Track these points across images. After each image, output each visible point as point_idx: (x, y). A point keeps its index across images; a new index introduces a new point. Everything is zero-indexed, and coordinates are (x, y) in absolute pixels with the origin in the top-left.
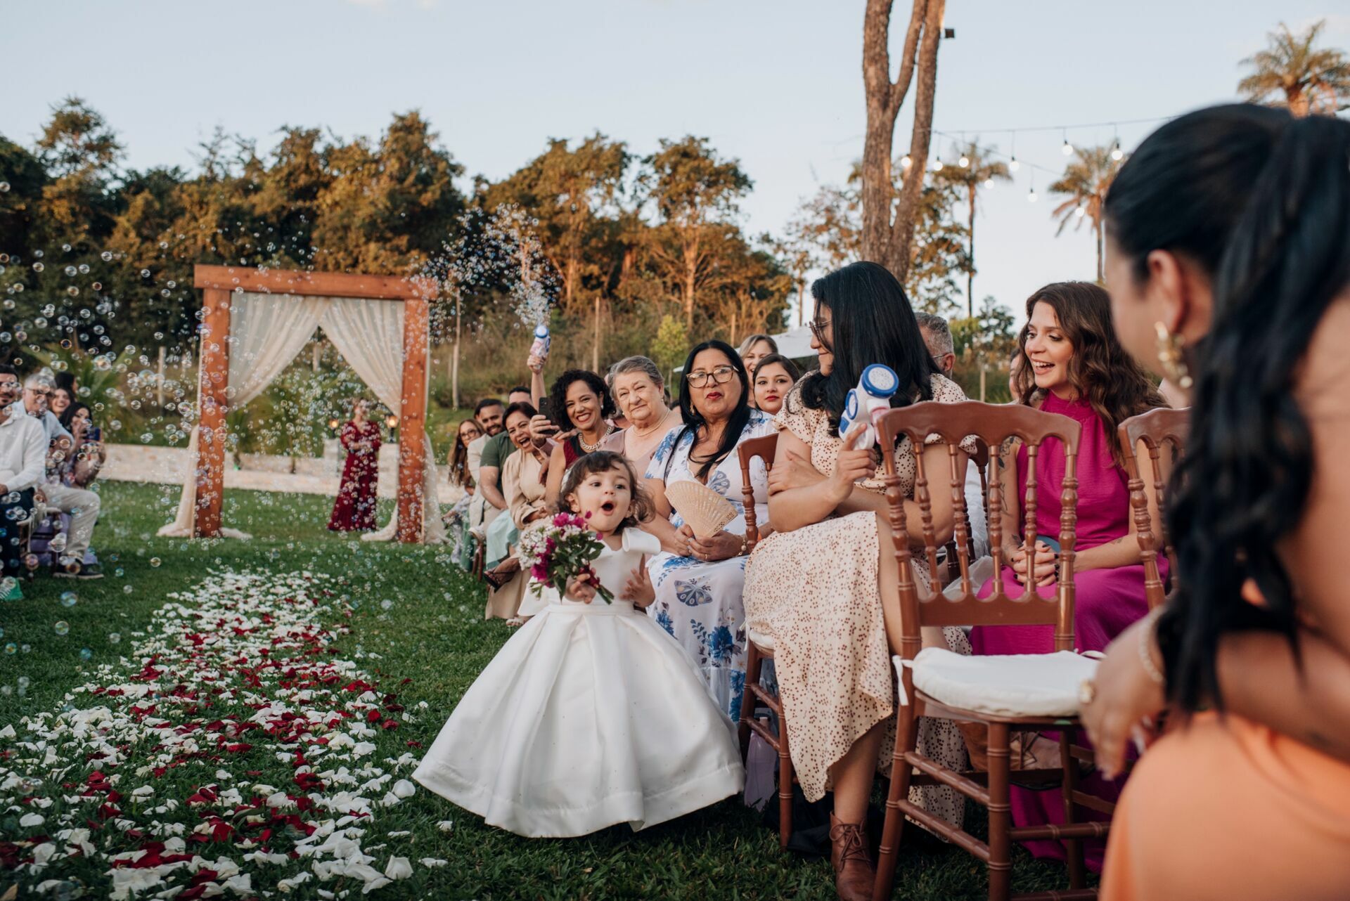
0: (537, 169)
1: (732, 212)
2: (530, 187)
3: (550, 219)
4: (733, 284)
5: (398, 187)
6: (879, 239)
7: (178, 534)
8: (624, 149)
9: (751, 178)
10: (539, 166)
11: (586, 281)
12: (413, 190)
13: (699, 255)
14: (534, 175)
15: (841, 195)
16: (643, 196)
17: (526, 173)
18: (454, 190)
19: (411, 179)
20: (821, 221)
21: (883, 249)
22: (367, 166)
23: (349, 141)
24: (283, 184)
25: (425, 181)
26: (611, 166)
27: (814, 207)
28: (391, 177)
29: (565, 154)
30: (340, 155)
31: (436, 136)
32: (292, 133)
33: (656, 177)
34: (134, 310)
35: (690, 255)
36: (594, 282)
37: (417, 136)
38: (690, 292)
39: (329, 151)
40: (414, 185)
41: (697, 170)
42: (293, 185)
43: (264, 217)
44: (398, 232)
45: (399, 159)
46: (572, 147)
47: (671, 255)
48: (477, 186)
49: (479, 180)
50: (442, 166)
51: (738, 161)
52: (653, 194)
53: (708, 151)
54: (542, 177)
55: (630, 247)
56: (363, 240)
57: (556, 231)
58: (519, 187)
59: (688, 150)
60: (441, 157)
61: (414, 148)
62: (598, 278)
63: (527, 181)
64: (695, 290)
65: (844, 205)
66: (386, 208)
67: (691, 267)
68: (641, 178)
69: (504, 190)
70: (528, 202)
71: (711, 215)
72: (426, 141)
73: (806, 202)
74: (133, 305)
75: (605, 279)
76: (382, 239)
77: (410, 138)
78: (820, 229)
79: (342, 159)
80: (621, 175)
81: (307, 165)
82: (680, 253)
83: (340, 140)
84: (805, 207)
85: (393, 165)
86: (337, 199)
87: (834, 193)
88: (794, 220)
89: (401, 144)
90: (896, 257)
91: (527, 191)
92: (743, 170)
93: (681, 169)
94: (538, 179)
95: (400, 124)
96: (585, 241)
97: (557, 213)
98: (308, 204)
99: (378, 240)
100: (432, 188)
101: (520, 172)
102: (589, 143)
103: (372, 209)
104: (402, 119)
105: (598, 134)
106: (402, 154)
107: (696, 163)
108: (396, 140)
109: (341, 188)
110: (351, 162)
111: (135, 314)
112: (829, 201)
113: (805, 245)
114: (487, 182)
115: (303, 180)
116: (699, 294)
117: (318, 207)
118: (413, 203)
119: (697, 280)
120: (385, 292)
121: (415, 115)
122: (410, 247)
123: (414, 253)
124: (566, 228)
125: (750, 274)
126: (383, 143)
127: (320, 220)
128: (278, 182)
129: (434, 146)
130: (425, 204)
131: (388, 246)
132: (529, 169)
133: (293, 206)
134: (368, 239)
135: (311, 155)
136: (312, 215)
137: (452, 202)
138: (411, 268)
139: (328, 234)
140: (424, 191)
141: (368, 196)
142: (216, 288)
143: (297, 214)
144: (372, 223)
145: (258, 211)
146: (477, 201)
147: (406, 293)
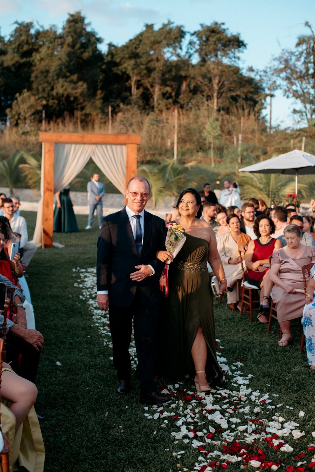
0: (139, 39)
1: (236, 60)
2: (136, 48)
3: (146, 64)
4: (237, 96)
5: (72, 50)
8: (182, 29)
9: (245, 42)
10: (140, 38)
11: (165, 96)
12: (79, 51)
13: (219, 82)
14: (138, 42)
15: (292, 53)
16: (191, 52)
17: (134, 41)
18: (98, 50)
19: (78, 46)
20: (282, 66)
22: (57, 40)
23: (47, 27)
24: (16, 50)
25: (84, 46)
26: (176, 38)
27: (279, 59)
28: (69, 45)
29: (153, 32)
30: (42, 35)
31: (89, 24)
32: (20, 24)
33: (198, 42)
35: (215, 81)
36: (168, 95)
37: (79, 25)
38: (215, 100)
39: (38, 33)
40: (79, 49)
41: (219, 40)
42: (21, 51)
43: (8, 68)
44: (72, 73)
45: (72, 36)
46: (156, 28)
47: (206, 81)
48: (109, 48)
49: (110, 45)
50: (93, 39)
51: (239, 34)
52: (196, 51)
53: (224, 30)
54: (142, 43)
55: (186, 78)
56: (56, 77)
57: (150, 71)
58: (130, 48)
59: (215, 29)
60: (92, 35)
61: (78, 31)
62: (170, 94)
63: (134, 45)
64: (218, 98)
65: (294, 58)
66: (67, 61)
67: (216, 87)
68: (191, 43)
69: (123, 50)
70: (135, 56)
71: (226, 61)
72: (84, 26)
73: (275, 57)
75: (173, 94)
76: (65, 77)
77: (77, 25)
78: (281, 71)
79: (44, 37)
80: (181, 41)
81: (28, 41)
82: (210, 80)
83: (42, 27)
84: (274, 59)
85: (69, 40)
86: (42, 56)
87: (289, 53)
88: (269, 66)
89: (72, 29)
91: (134, 50)
92: (241, 39)
93: (211, 39)
94: (139, 44)
95: (71, 19)
96: (163, 75)
97: (149, 62)
98: (28, 59)
99: (63, 77)
100: (88, 50)
101: (131, 41)
102: (165, 26)
103: (60, 62)
104: (72, 16)
105: (169, 21)
106: (73, 34)
107: (218, 36)
108: (70, 27)
109: (44, 51)
110: (49, 39)
112: (286, 56)
113: (274, 78)
114: (114, 46)
115: (26, 48)
116: (220, 100)
117: (33, 61)
118: (79, 58)
119: (218, 93)
120: (118, 141)
121: (79, 13)
122: (79, 79)
123: (81, 83)
124: (154, 69)
125: (245, 90)
126: (64, 28)
127: (34, 68)
128: (14, 49)
129: (89, 29)
130: (85, 58)
131: (68, 80)
132: (135, 39)
133: (22, 61)
134: (58, 76)
135: (29, 35)
136: (30, 65)
137: (98, 56)
138: (79, 91)
139: (39, 75)
140: (84, 52)
141: (57, 55)
142: (47, 141)
143: (24, 65)
144: (61, 69)
145: (6, 64)
146: (110, 56)
147: (128, 142)
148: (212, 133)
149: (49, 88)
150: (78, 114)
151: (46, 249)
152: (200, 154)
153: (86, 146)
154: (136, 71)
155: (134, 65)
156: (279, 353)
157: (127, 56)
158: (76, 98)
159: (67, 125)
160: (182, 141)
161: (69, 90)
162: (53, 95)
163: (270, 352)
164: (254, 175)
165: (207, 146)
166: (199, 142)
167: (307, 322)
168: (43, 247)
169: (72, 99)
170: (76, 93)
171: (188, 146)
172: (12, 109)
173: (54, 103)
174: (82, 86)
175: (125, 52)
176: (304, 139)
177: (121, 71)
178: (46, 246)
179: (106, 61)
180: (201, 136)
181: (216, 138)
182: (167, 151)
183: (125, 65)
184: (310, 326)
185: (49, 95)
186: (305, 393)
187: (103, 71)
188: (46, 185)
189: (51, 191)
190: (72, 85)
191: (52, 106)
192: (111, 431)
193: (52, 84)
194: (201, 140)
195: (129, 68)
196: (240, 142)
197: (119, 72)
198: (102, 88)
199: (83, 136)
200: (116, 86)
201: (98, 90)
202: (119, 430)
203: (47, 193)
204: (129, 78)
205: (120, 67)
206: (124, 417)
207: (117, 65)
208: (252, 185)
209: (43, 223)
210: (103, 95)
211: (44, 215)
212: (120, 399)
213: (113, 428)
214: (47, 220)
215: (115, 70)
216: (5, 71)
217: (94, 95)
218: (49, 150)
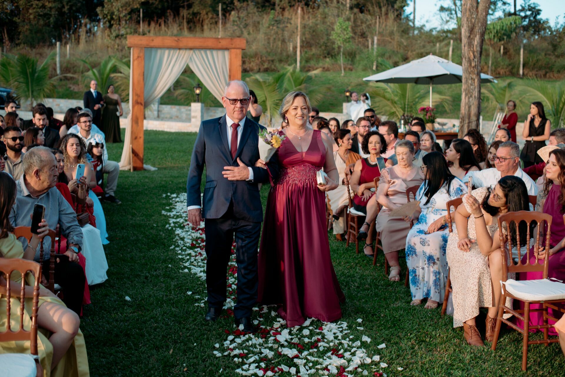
6: (471, 15)
21: (473, 20)
34: (31, 14)
74: (30, 11)
90: (480, 25)
111: (32, 17)
120: (220, 46)
142: (136, 46)
147: (231, 46)
148: (342, 35)
150: (184, 12)
151: (135, 172)
152: (328, 60)
153: (182, 52)
156: (380, 287)
159: (170, 27)
160: (306, 45)
163: (371, 286)
164: (387, 85)
165: (337, 49)
166: (326, 46)
167: (410, 251)
168: (132, 170)
171: (314, 51)
176: (452, 42)
178: (135, 169)
180: (328, 39)
181: (346, 41)
182: (288, 56)
184: (414, 255)
186: (399, 330)
188: (135, 98)
189: (141, 104)
191: (152, 4)
192: (173, 369)
194: (329, 44)
196: (375, 46)
199: (178, 39)
202: (182, 368)
203: (136, 107)
206: (190, 354)
208: (384, 97)
209: (132, 142)
211: (132, 132)
212: (189, 336)
213: (176, 366)
214: (136, 138)
218: (138, 57)
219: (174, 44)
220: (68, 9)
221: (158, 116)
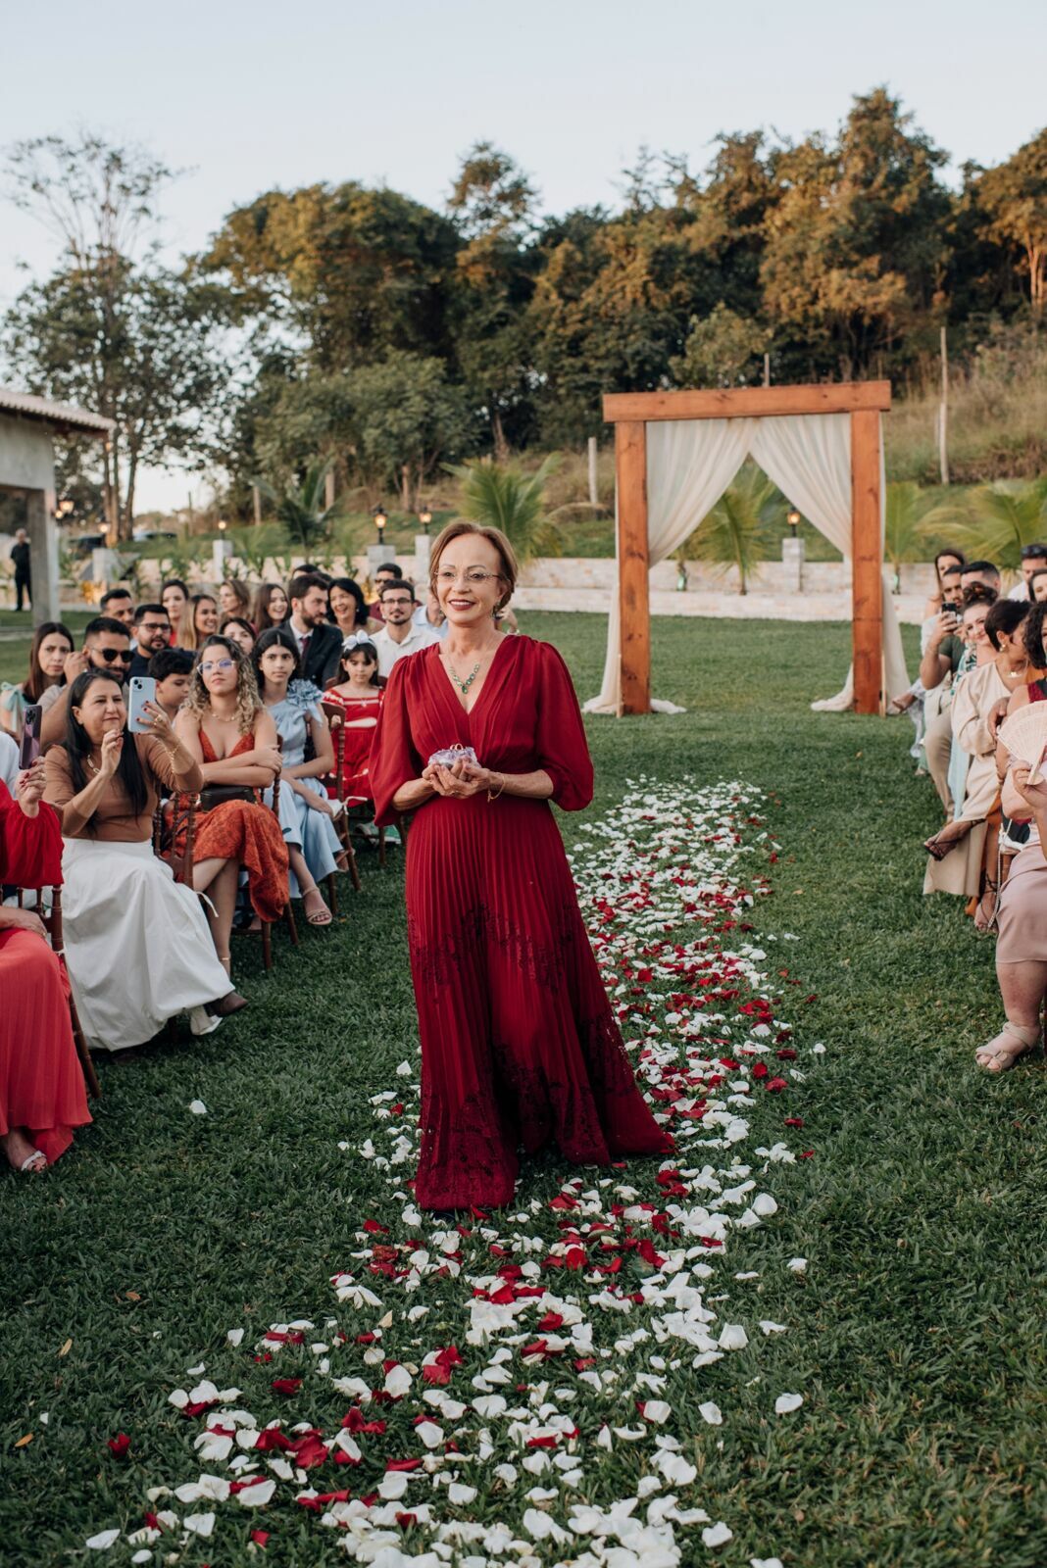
5: (862, 192)
7: (603, 711)
12: (883, 194)
17: (1032, 149)
18: (937, 186)
19: (880, 179)
22: (823, 171)
23: (799, 140)
24: (721, 208)
25: (897, 179)
28: (855, 180)
30: (788, 161)
31: (909, 117)
32: (730, 141)
34: (561, 386)
37: (882, 123)
39: (776, 158)
40: (884, 187)
42: (734, 208)
43: (700, 257)
44: (865, 251)
45: (864, 155)
48: (967, 176)
49: (968, 167)
50: (919, 155)
56: (823, 268)
58: (1024, 170)
60: (919, 144)
61: (881, 138)
63: (1034, 161)
66: (850, 222)
69: (1003, 177)
70: (1036, 188)
72: (897, 126)
74: (560, 380)
76: (846, 264)
77: (877, 124)
79: (791, 167)
81: (750, 181)
83: (787, 140)
85: (856, 165)
86: (789, 218)
89: (866, 133)
91: (1034, 174)
95: (862, 108)
98: (753, 229)
99: (841, 266)
100: (908, 187)
101: (1024, 148)
103: (833, 227)
104: (864, 100)
106: (865, 148)
108: (859, 130)
109: (792, 204)
110: (803, 169)
111: (562, 391)
114: (980, 168)
115: (746, 199)
117: (766, 232)
118: (885, 211)
120: (825, 404)
121: (881, 93)
122: (883, 270)
123: (888, 277)
126: (843, 137)
127: (767, 251)
128: (716, 206)
129: (908, 131)
130: (899, 210)
131: (854, 272)
132: (1036, 143)
133: (736, 234)
134: (829, 265)
135: (753, 167)
136: (759, 244)
137: (935, 203)
138: (884, 298)
139: (780, 267)
140: (898, 193)
141: (827, 210)
142: (629, 420)
143: (741, 244)
144: (834, 245)
145: (694, 248)
146: (968, 197)
147: (852, 404)
149: (807, 298)
151: (627, 719)
153: (736, 426)
154: (1038, 232)
155: (1033, 213)
157: (1014, 191)
158: (877, 320)
161: (858, 298)
162: (817, 317)
168: (619, 714)
169: (867, 321)
170: (876, 305)
172: (684, 355)
173: (822, 336)
174: (893, 283)
175: (1008, 182)
177: (1000, 234)
178: (627, 711)
179: (956, 212)
183: (1010, 217)
185: (806, 316)
187: (949, 240)
188: (627, 542)
189: (641, 557)
190: (866, 286)
191: (814, 344)
193: (813, 289)
195: (1021, 223)
197: (994, 239)
198: (945, 287)
200: (986, 277)
201: (935, 291)
203: (629, 563)
204: (1021, 251)
205: (997, 225)
207: (986, 218)
209: (623, 650)
210: (948, 304)
211: (624, 625)
214: (630, 638)
215: (981, 233)
216: (694, 265)
217: (928, 302)
218: (630, 445)
219: (714, 408)
220: (635, 371)
221: (801, 588)
